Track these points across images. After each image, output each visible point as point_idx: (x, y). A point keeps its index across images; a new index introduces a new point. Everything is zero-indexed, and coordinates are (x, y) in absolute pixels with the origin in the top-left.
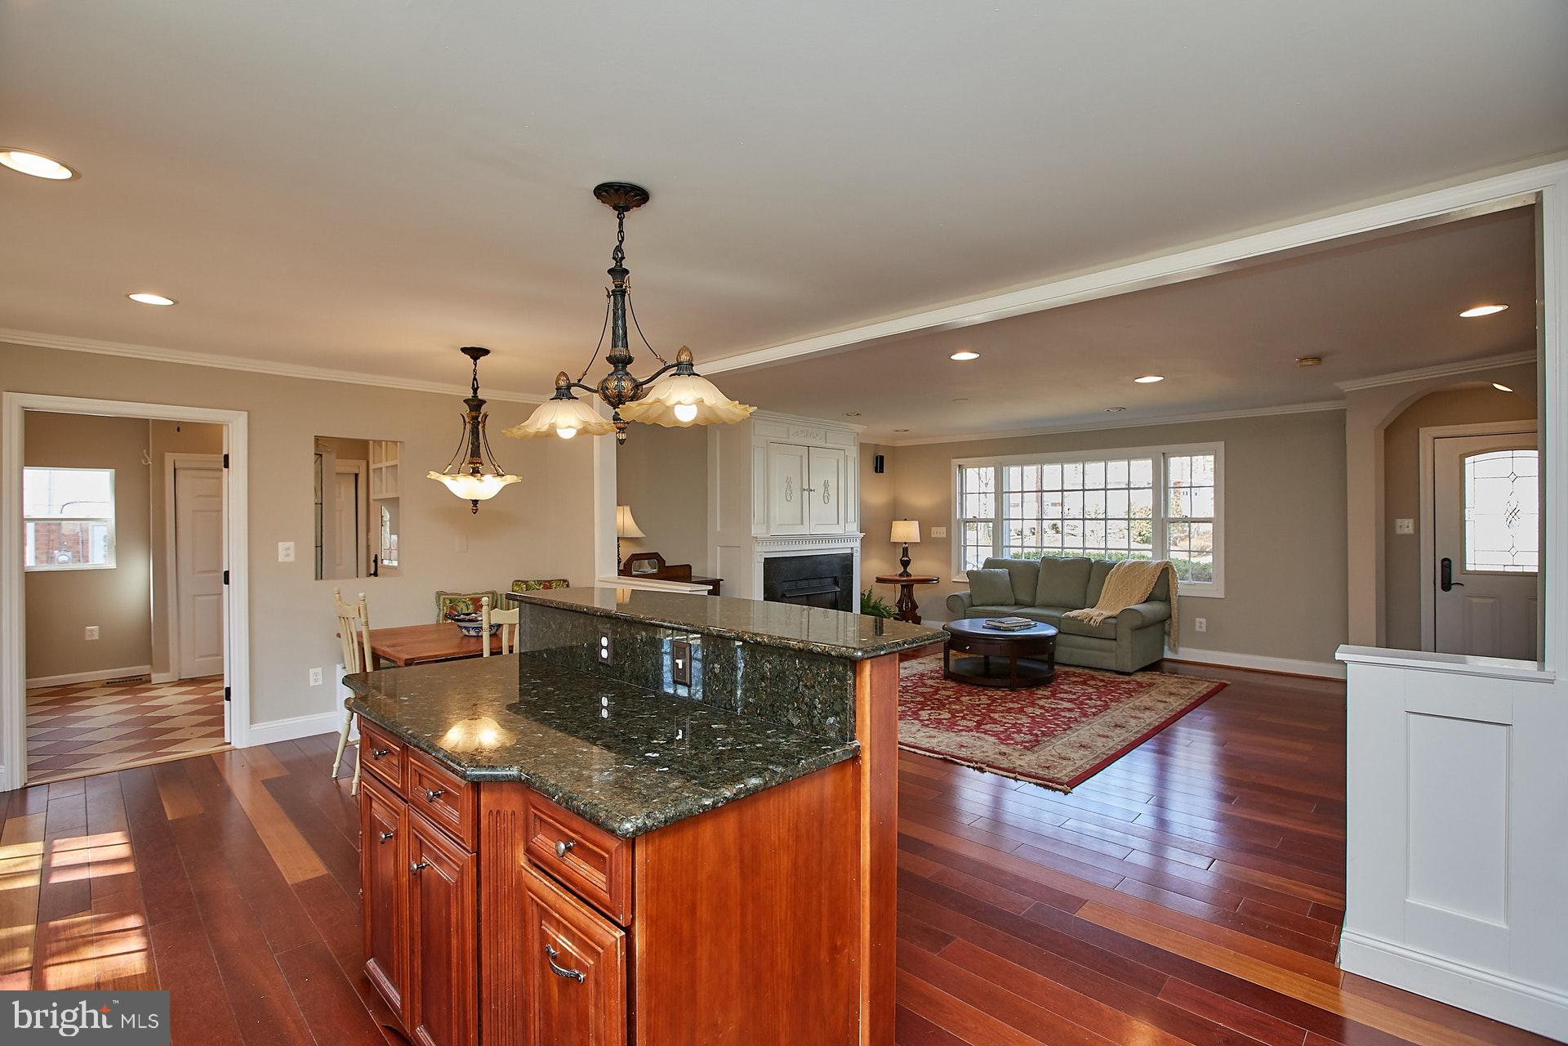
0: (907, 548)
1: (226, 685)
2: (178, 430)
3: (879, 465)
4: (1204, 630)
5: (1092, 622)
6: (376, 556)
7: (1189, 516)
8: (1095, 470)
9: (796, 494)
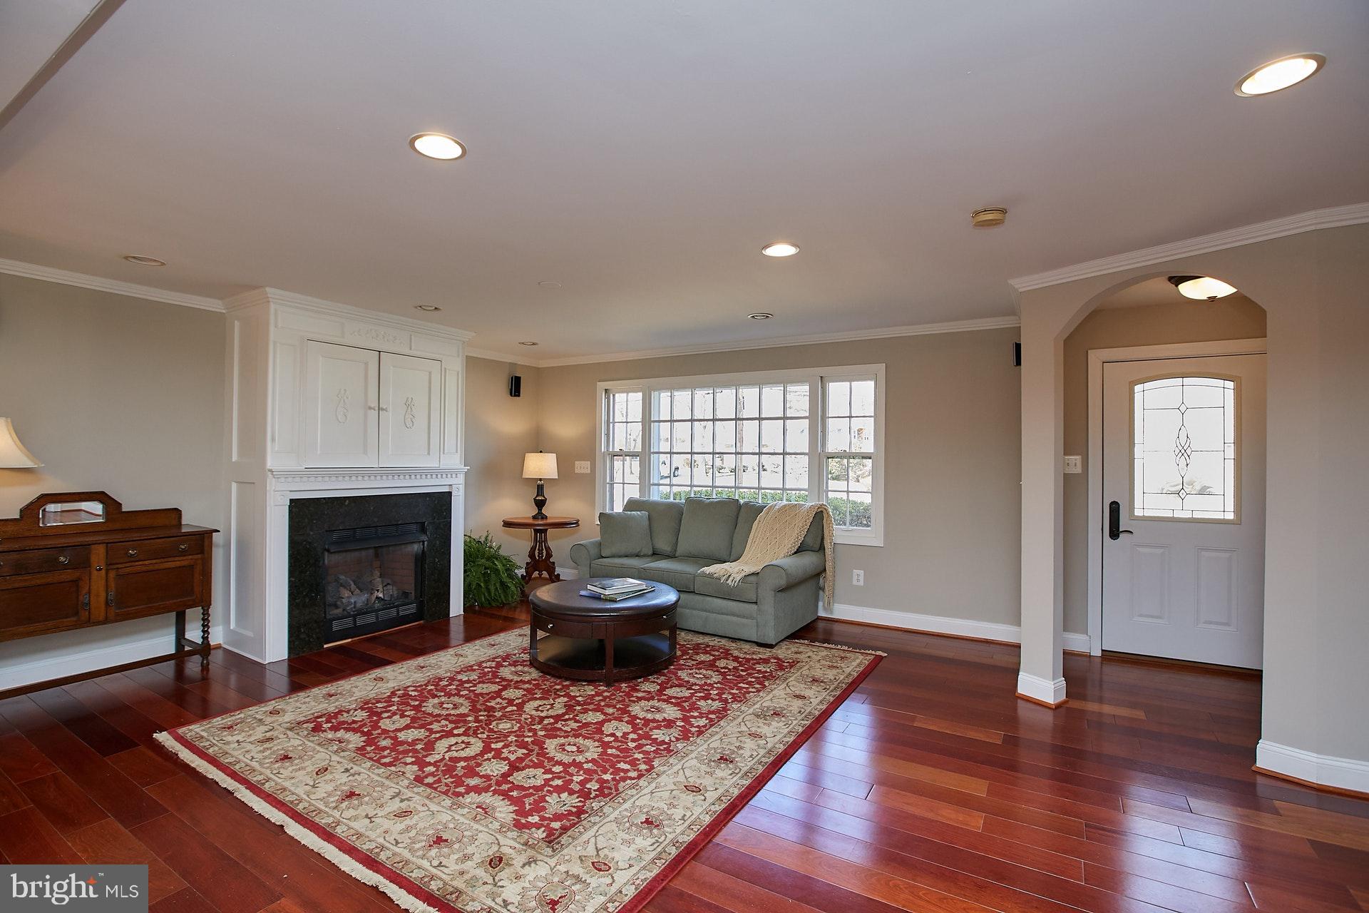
0: (542, 485)
3: (515, 387)
4: (861, 583)
5: (729, 582)
7: (848, 451)
8: (726, 397)
9: (355, 413)
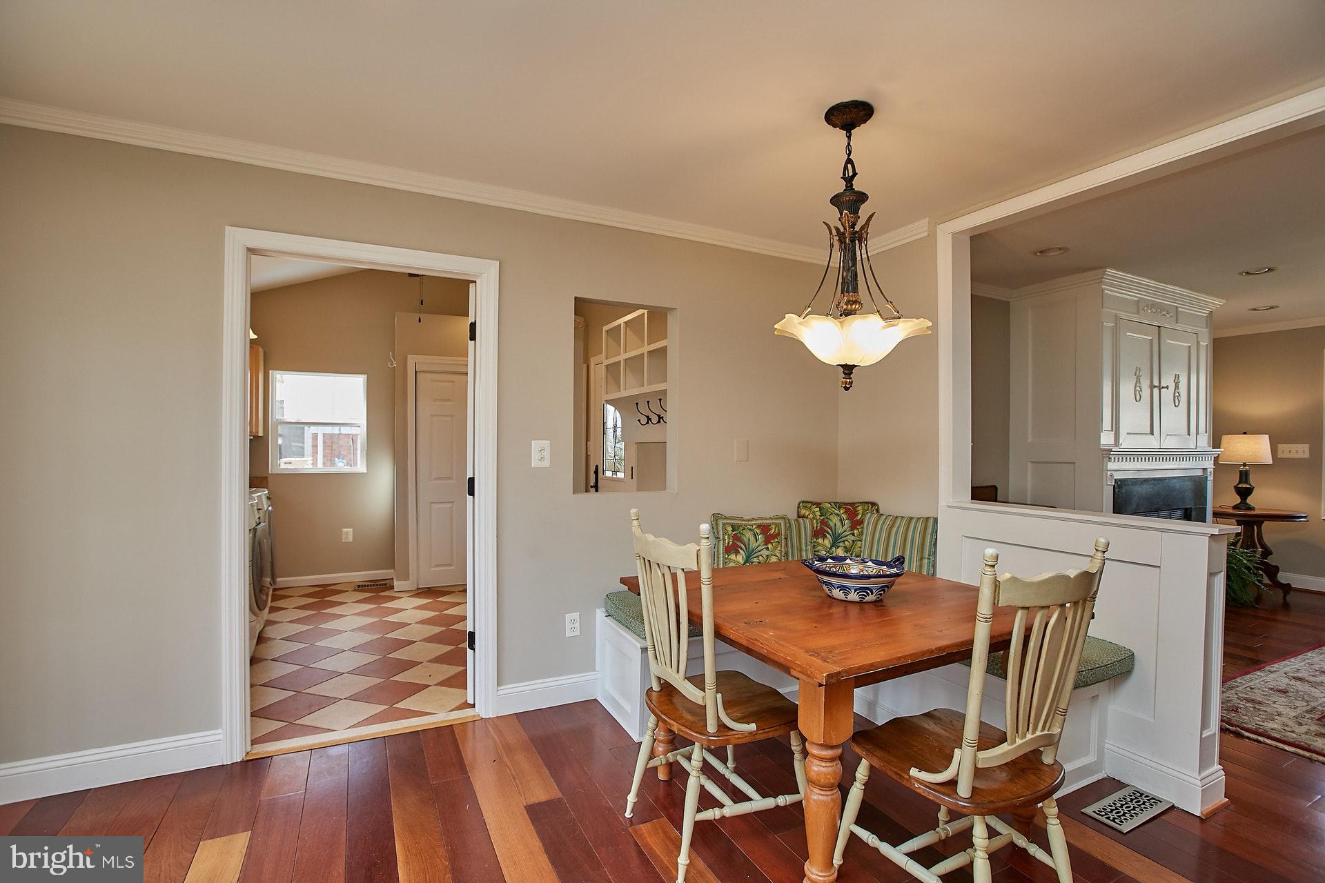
0: (1248, 472)
1: (470, 629)
2: (420, 321)
6: (597, 466)
9: (1146, 392)
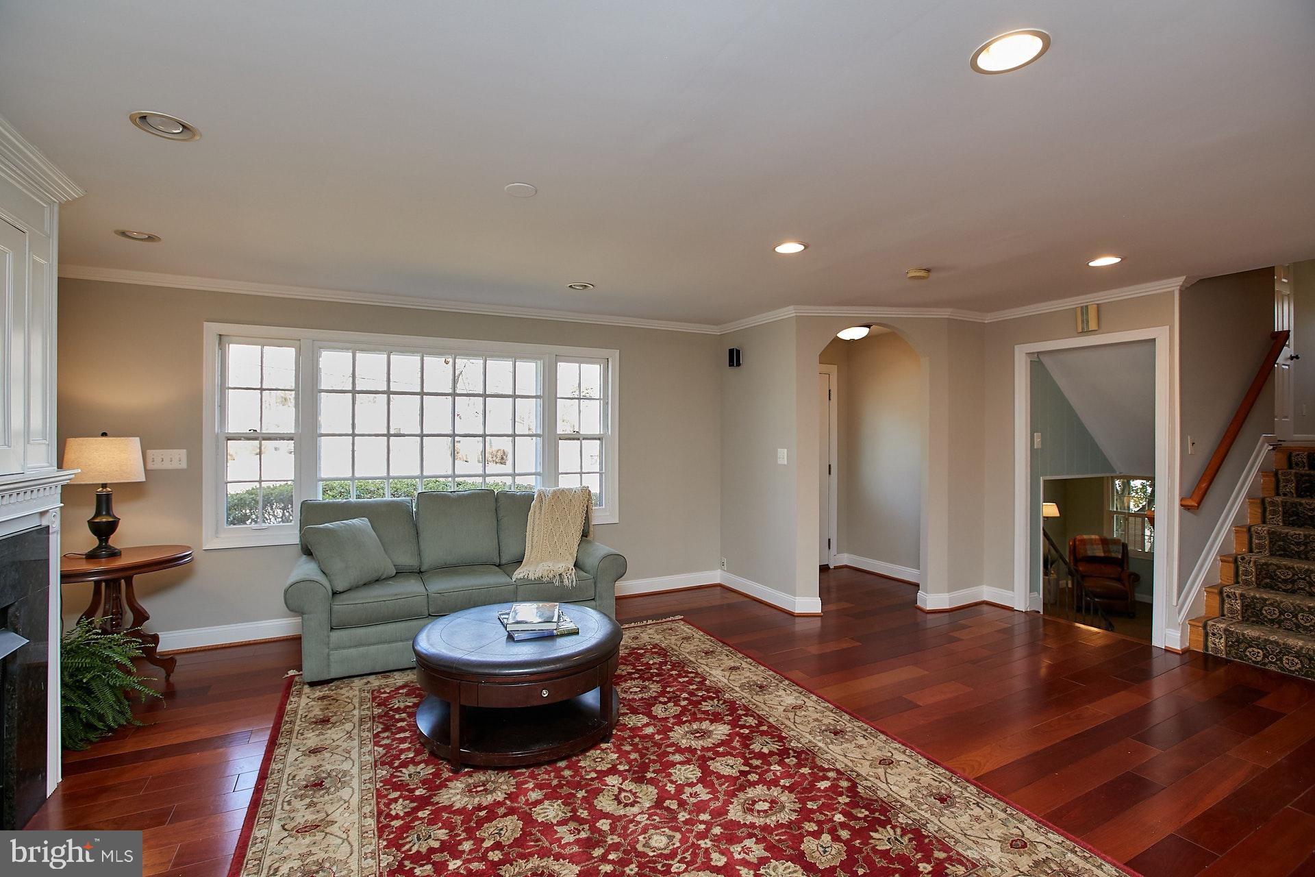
0: (108, 496)
